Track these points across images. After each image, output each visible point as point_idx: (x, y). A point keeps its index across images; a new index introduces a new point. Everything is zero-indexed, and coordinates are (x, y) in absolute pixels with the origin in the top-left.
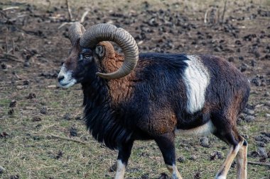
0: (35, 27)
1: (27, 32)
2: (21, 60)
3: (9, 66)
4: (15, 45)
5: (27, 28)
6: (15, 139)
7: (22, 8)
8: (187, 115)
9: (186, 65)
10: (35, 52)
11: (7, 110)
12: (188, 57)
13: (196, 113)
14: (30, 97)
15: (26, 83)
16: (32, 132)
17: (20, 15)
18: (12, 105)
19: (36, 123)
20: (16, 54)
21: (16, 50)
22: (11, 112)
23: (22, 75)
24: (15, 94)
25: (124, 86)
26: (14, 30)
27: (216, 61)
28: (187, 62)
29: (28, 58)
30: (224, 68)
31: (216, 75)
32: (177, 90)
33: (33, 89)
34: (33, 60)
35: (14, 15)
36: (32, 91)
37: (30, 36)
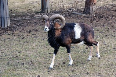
0: (114, 9)
1: (112, 11)
2: (111, 17)
3: (107, 19)
4: (109, 14)
5: (112, 10)
6: (109, 36)
7: (111, 5)
8: (75, 40)
9: (75, 26)
10: (114, 15)
11: (107, 30)
12: (76, 24)
13: (78, 39)
14: (113, 26)
15: (112, 23)
16: (113, 35)
17: (111, 7)
18: (108, 28)
19: (114, 33)
20: (109, 16)
21: (109, 15)
22: (108, 30)
23: (111, 21)
24: (109, 26)
25: (59, 31)
26: (109, 10)
27: (84, 25)
28: (75, 25)
29: (112, 17)
30: (86, 27)
31: (84, 29)
32: (72, 33)
33: (113, 24)
34: (113, 17)
35: (109, 7)
36: (113, 25)
37: (113, 12)
